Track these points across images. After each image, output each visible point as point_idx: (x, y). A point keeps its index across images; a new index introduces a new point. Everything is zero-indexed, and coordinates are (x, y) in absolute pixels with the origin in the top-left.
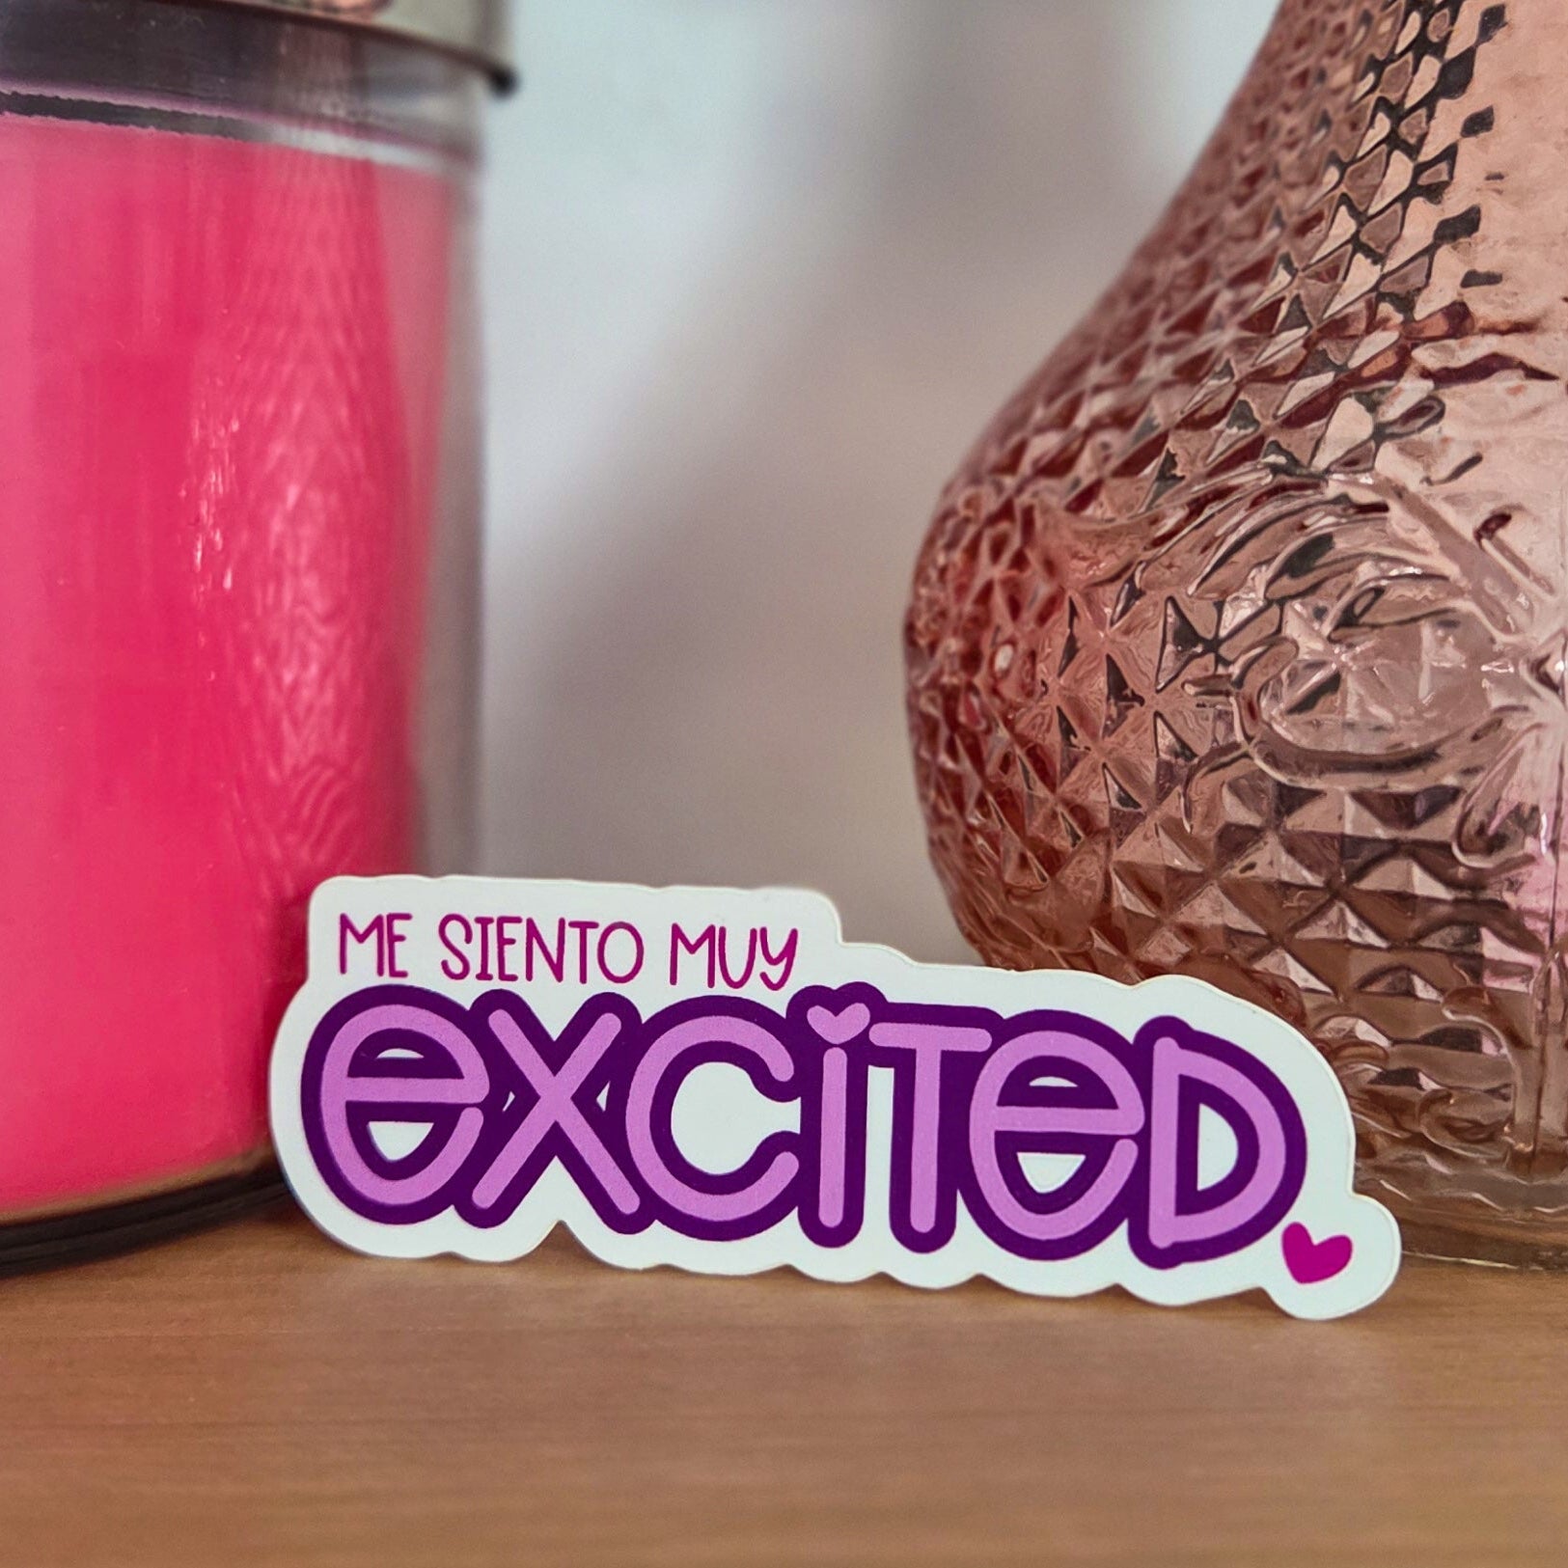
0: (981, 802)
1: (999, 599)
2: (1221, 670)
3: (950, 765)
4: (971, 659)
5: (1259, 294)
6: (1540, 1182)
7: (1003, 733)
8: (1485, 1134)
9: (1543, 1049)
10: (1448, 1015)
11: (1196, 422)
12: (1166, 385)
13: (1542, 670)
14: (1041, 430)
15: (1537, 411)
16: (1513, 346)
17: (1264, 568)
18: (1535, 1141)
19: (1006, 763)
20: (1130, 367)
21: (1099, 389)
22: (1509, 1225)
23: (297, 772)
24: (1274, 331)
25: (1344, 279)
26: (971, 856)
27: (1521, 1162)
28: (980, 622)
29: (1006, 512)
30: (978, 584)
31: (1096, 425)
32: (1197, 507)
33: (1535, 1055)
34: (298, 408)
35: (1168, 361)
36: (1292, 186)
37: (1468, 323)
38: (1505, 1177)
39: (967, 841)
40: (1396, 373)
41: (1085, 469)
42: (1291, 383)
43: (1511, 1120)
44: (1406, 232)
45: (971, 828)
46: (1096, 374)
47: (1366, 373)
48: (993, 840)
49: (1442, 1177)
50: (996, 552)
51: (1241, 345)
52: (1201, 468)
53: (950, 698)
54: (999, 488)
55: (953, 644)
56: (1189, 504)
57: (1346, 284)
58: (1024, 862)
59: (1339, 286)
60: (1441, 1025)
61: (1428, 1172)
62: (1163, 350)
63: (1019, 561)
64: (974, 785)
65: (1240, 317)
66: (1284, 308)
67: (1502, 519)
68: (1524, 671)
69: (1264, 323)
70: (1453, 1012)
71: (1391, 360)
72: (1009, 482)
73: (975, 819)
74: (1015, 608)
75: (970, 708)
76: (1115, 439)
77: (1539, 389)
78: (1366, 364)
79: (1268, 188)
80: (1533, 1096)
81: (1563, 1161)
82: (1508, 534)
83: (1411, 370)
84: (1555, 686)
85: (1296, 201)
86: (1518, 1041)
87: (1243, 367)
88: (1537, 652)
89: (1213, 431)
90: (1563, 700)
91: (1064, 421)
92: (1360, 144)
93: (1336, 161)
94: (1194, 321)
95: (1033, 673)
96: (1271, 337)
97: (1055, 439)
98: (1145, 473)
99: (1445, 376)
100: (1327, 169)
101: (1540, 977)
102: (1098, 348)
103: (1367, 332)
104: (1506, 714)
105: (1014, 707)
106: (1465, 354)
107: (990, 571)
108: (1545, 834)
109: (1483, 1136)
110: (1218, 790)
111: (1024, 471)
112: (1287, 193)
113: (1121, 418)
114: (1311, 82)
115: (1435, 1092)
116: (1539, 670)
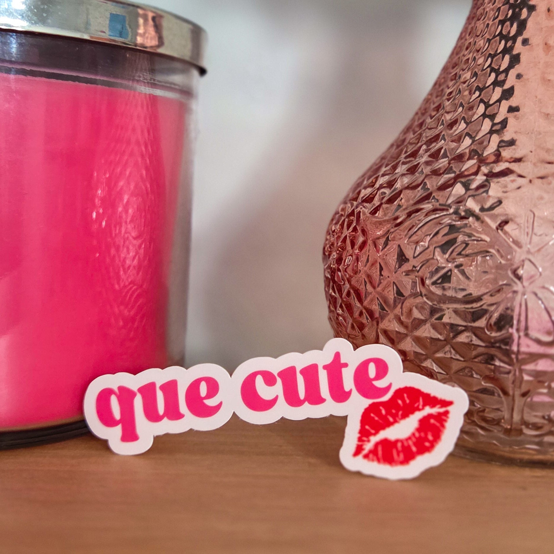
0: (341, 307)
1: (348, 241)
2: (414, 269)
3: (333, 294)
4: (339, 260)
5: (435, 146)
6: (514, 438)
7: (347, 285)
8: (497, 422)
9: (513, 396)
10: (483, 383)
11: (412, 187)
12: (403, 175)
13: (516, 272)
14: (365, 188)
15: (519, 188)
16: (514, 166)
17: (428, 236)
18: (511, 426)
19: (349, 294)
20: (395, 168)
21: (383, 175)
22: (504, 451)
23: (125, 287)
24: (439, 159)
25: (462, 142)
26: (339, 324)
27: (508, 432)
28: (343, 248)
29: (353, 213)
30: (343, 236)
31: (381, 187)
32: (409, 215)
33: (511, 398)
35: (405, 167)
36: (448, 113)
37: (500, 158)
38: (502, 436)
39: (337, 319)
40: (476, 173)
41: (376, 202)
42: (443, 175)
43: (503, 418)
44: (483, 128)
45: (338, 314)
46: (383, 169)
47: (466, 173)
48: (344, 319)
49: (482, 435)
50: (348, 227)
51: (427, 163)
52: (412, 202)
53: (333, 272)
54: (352, 205)
55: (335, 255)
56: (407, 213)
57: (462, 144)
58: (353, 327)
59: (460, 145)
60: (481, 387)
61: (478, 433)
62: (404, 163)
63: (355, 230)
64: (339, 301)
65: (428, 153)
66: (442, 151)
67: (506, 222)
68: (510, 273)
69: (435, 156)
70: (485, 383)
71: (474, 170)
72: (355, 203)
73: (340, 311)
74: (353, 244)
75: (338, 276)
76: (387, 191)
77: (520, 181)
78: (466, 170)
79: (441, 112)
80: (510, 411)
81: (520, 432)
82: (507, 228)
83: (480, 173)
84: (519, 278)
85: (448, 117)
86: (505, 393)
87: (427, 170)
88: (515, 267)
89: (417, 190)
90: (522, 283)
91: (372, 185)
92: (471, 99)
93: (461, 105)
94: (414, 154)
95: (357, 266)
96: (437, 160)
97: (369, 190)
98: (395, 203)
99: (491, 175)
100: (459, 107)
101: (513, 373)
102: (385, 161)
103: (468, 159)
104: (504, 287)
105: (351, 277)
106: (498, 168)
107: (346, 232)
108: (515, 326)
109: (495, 423)
110: (412, 307)
111: (359, 200)
112: (446, 115)
113: (390, 184)
114: (457, 78)
115: (480, 408)
116: (514, 272)
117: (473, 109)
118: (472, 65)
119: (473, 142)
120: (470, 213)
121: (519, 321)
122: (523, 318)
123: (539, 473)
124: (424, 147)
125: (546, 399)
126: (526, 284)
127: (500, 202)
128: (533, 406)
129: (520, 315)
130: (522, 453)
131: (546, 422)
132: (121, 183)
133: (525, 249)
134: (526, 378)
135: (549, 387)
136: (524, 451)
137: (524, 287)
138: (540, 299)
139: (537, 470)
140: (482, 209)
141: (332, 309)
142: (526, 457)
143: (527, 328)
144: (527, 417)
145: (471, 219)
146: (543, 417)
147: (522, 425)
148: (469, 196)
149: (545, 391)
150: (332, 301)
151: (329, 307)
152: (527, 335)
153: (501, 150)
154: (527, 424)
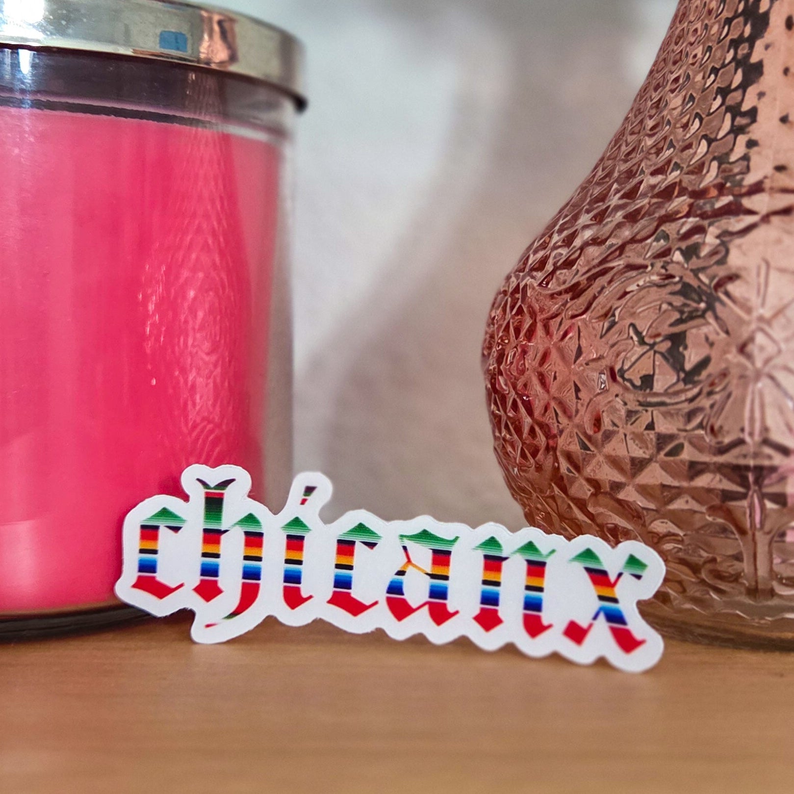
0: (507, 427)
1: (511, 329)
2: (600, 356)
3: (496, 411)
4: (500, 358)
5: (632, 182)
6: (763, 603)
7: (513, 393)
8: (735, 578)
9: (754, 535)
10: (707, 517)
11: (596, 241)
12: (586, 227)
13: (745, 350)
14: (536, 252)
15: (748, 229)
18: (756, 583)
19: (514, 405)
20: (576, 218)
21: (560, 231)
23: (195, 425)
24: (636, 198)
25: (670, 173)
26: (506, 454)
27: (752, 592)
29: (516, 290)
30: (505, 323)
31: (557, 246)
32: (592, 279)
33: (750, 538)
34: (194, 256)
35: (589, 216)
36: (650, 135)
39: (504, 447)
40: (688, 215)
41: (549, 267)
42: (641, 221)
43: (743, 571)
44: (698, 150)
45: (504, 439)
46: (560, 222)
47: (675, 215)
48: (513, 445)
49: (718, 602)
50: (512, 308)
51: (619, 207)
52: (596, 261)
53: (493, 377)
54: (518, 278)
55: (495, 352)
57: (670, 176)
58: (523, 455)
59: (667, 177)
60: (704, 523)
61: (711, 599)
62: (588, 212)
63: (520, 311)
64: (504, 418)
65: (621, 193)
66: (641, 187)
67: (730, 279)
68: (733, 351)
69: (631, 195)
70: (709, 516)
71: (685, 211)
72: (521, 275)
73: (507, 436)
74: (517, 331)
75: (500, 382)
76: (564, 251)
77: (749, 220)
78: (672, 210)
80: (752, 560)
81: (772, 592)
82: (731, 287)
84: (749, 357)
85: (650, 142)
86: (742, 532)
87: (619, 216)
88: (741, 341)
89: (604, 246)
90: (753, 363)
91: (544, 246)
92: (683, 109)
93: (669, 123)
94: (602, 198)
95: (524, 364)
96: (634, 201)
97: (540, 254)
98: (574, 267)
100: (666, 126)
101: (748, 497)
102: (565, 212)
103: (678, 196)
104: (728, 371)
105: (517, 379)
106: (719, 204)
107: (508, 316)
108: (747, 429)
109: (732, 579)
110: (601, 413)
111: (527, 270)
112: (647, 138)
113: (568, 242)
115: (708, 557)
116: (742, 349)
121: (752, 419)
122: (757, 415)
124: (615, 186)
126: (759, 364)
128: (785, 550)
129: (752, 411)
132: (185, 274)
133: (755, 314)
134: (770, 505)
137: (757, 370)
141: (497, 434)
143: (765, 429)
144: (778, 569)
145: (678, 279)
148: (677, 247)
150: (497, 421)
151: (494, 432)
152: (766, 441)
154: (779, 579)
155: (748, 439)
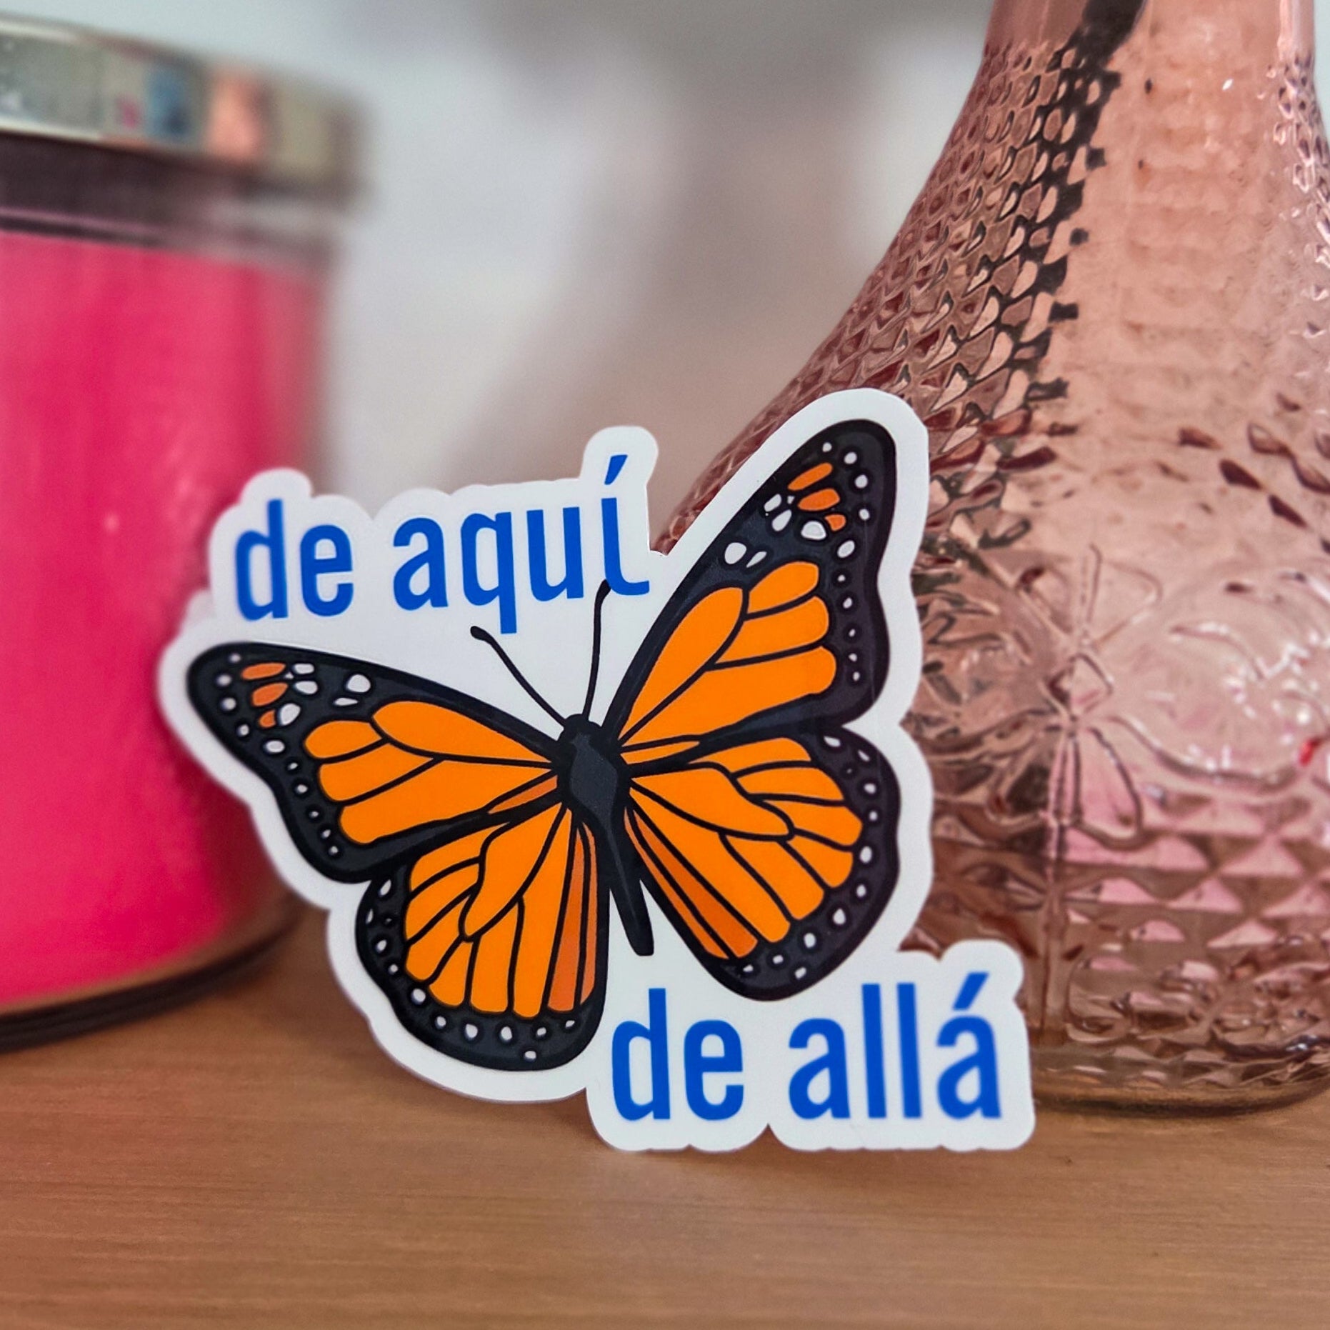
36: (918, 315)
44: (993, 354)
47: (954, 456)
57: (947, 390)
59: (942, 391)
67: (1037, 572)
71: (970, 451)
78: (953, 450)
79: (903, 312)
81: (1063, 1038)
82: (1040, 584)
83: (984, 458)
84: (1063, 697)
85: (918, 326)
92: (969, 285)
93: (948, 298)
99: (1009, 464)
100: (943, 304)
101: (1046, 906)
103: (959, 425)
104: (1030, 717)
106: (1024, 448)
108: (1052, 806)
112: (913, 320)
114: (941, 235)
116: (1054, 686)
117: (972, 311)
118: (975, 204)
119: (970, 386)
120: (957, 549)
121: (1060, 793)
122: (1069, 787)
123: (1104, 1126)
125: (1119, 966)
127: (1025, 525)
128: (1089, 982)
130: (1066, 1083)
131: (1117, 1015)
134: (1075, 918)
135: (1126, 940)
136: (1071, 1078)
137: (1074, 718)
138: (1107, 745)
139: (1102, 1120)
140: (986, 542)
142: (1077, 1092)
143: (1078, 811)
144: (1075, 1005)
145: (959, 564)
146: (1113, 1006)
147: (1066, 1021)
148: (958, 512)
149: (1115, 947)
152: (1078, 823)
153: (1032, 404)
154: (1078, 1021)
155: (1053, 823)
